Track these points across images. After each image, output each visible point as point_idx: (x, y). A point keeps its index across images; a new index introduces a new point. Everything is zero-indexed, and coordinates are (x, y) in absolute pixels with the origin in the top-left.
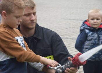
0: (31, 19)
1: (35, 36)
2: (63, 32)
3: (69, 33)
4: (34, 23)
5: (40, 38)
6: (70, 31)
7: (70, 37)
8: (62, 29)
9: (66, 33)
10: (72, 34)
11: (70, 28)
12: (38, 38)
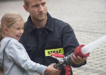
0: (40, 11)
1: (46, 27)
2: (94, 26)
3: (100, 27)
4: (44, 15)
5: (52, 30)
6: (102, 25)
7: (101, 31)
8: (93, 23)
9: (97, 27)
10: (103, 29)
11: (102, 22)
12: (50, 30)
